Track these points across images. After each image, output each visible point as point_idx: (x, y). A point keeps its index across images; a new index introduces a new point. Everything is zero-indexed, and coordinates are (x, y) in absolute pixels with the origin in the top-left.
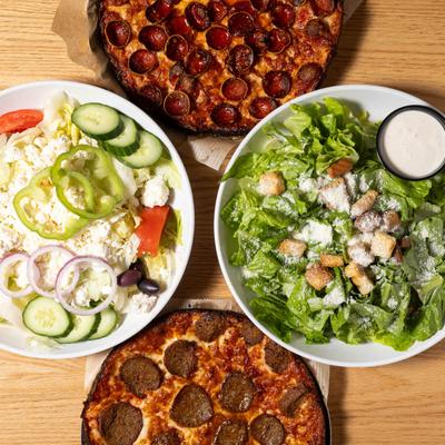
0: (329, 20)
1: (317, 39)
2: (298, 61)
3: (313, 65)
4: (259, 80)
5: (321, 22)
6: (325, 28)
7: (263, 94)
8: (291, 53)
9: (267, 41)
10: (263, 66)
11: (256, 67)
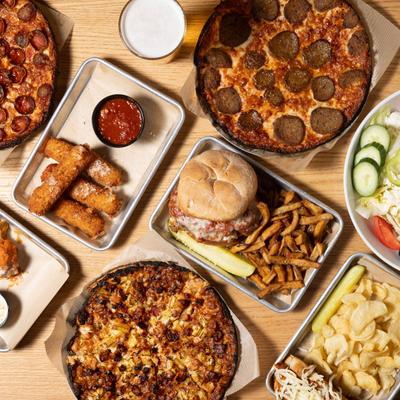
0: (47, 52)
1: (42, 66)
2: (35, 85)
3: (45, 85)
4: (12, 105)
5: (42, 54)
6: (46, 58)
7: (18, 114)
8: (29, 80)
9: (10, 76)
10: (12, 95)
11: (8, 97)
